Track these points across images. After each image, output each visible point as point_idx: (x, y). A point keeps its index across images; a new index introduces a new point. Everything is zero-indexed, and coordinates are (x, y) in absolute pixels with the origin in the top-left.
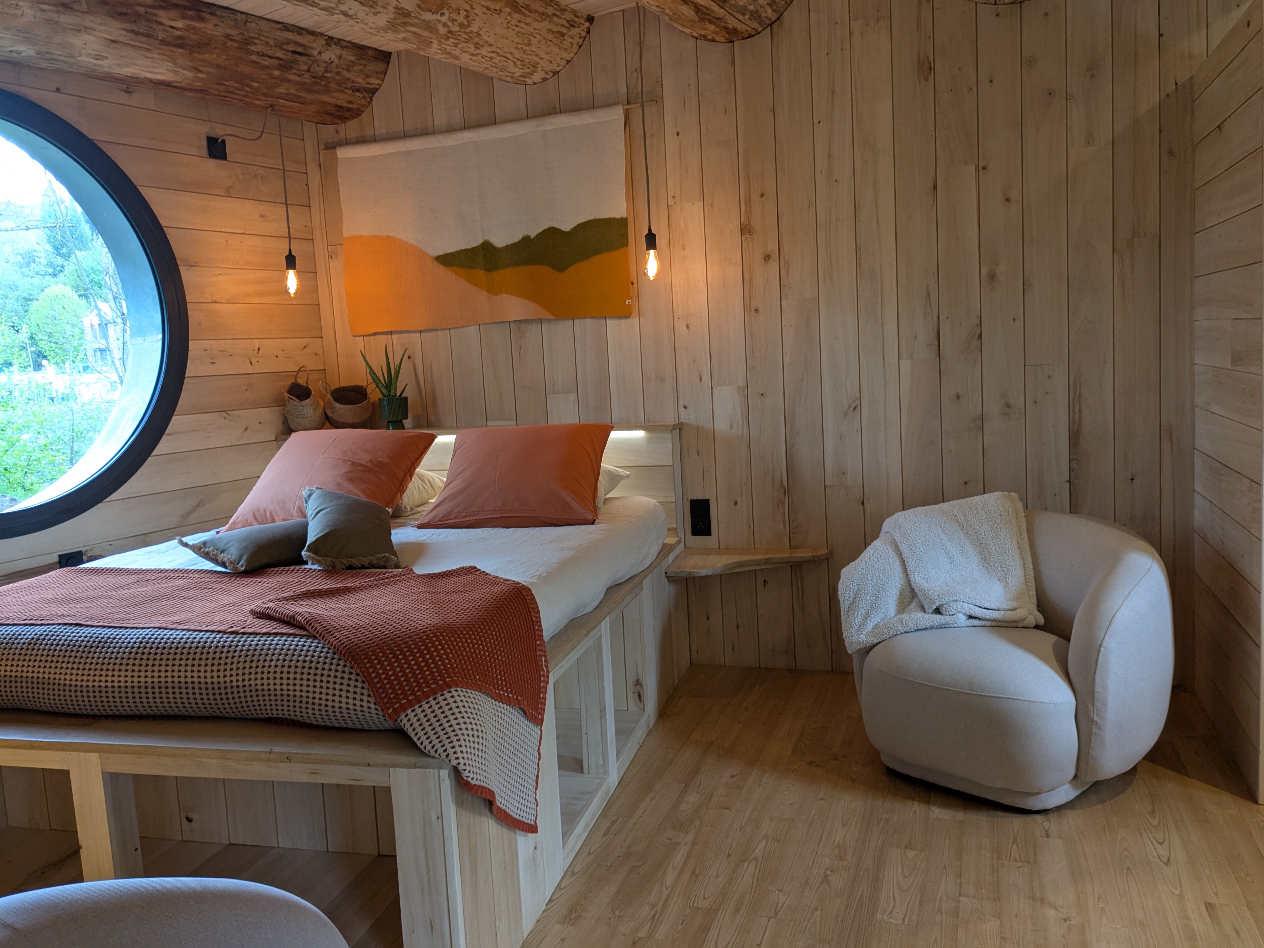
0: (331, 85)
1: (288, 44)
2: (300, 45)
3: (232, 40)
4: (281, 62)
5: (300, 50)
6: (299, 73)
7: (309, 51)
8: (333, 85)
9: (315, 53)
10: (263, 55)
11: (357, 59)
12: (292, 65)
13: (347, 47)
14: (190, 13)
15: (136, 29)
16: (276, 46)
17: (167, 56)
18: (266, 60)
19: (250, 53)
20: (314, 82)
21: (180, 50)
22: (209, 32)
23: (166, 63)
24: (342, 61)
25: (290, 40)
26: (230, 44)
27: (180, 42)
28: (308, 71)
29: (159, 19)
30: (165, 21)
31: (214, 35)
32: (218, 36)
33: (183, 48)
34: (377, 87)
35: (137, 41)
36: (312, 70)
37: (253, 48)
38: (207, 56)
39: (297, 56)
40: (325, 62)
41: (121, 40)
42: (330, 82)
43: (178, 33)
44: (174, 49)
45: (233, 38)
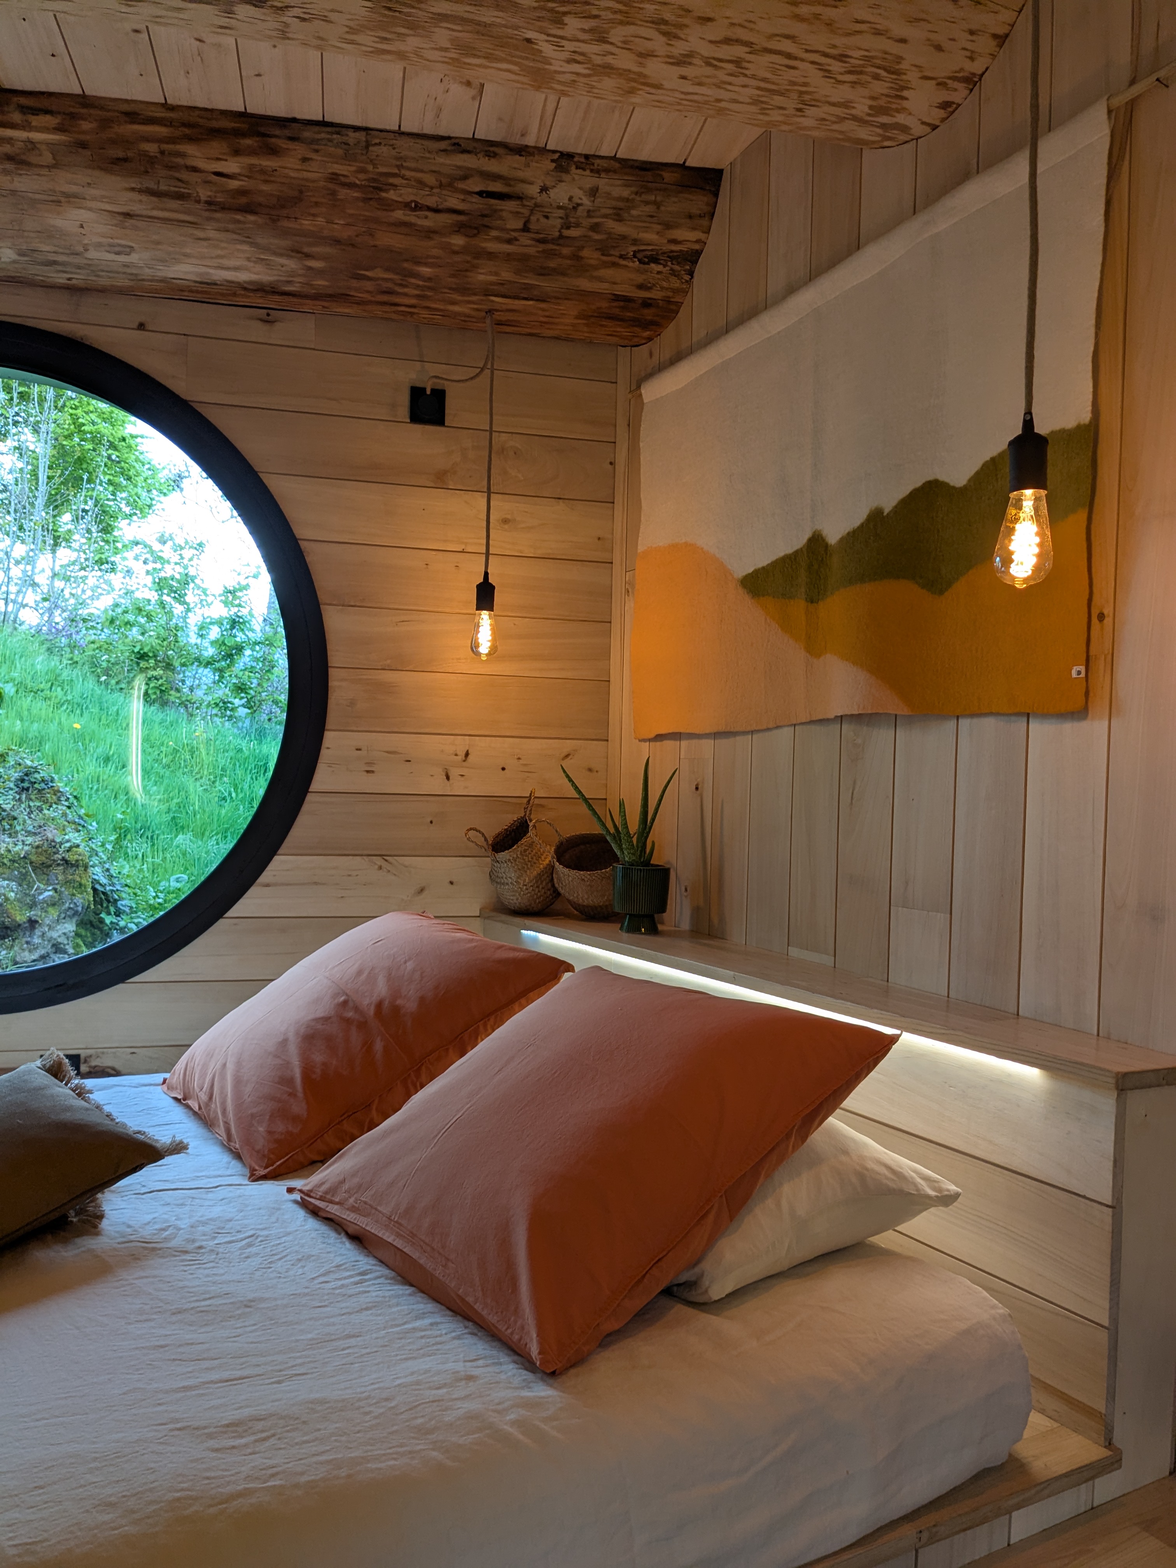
0: (585, 253)
1: (465, 178)
2: (496, 177)
3: (344, 185)
4: (461, 218)
5: (497, 187)
6: (507, 236)
7: (520, 188)
8: (590, 255)
9: (533, 190)
10: (418, 207)
11: (636, 194)
12: (486, 221)
13: (607, 171)
14: (248, 142)
15: (152, 185)
16: (441, 186)
17: (234, 232)
18: (426, 217)
19: (389, 206)
20: (544, 251)
21: (251, 218)
22: (293, 174)
23: (239, 247)
24: (598, 200)
25: (468, 169)
26: (343, 193)
27: (243, 200)
28: (526, 229)
29: (191, 162)
30: (201, 164)
31: (307, 180)
32: (314, 181)
33: (253, 212)
34: (697, 247)
35: (162, 210)
36: (532, 226)
37: (392, 195)
38: (306, 223)
39: (493, 201)
40: (559, 207)
41: (138, 212)
42: (582, 248)
43: (234, 184)
44: (239, 217)
45: (347, 181)
